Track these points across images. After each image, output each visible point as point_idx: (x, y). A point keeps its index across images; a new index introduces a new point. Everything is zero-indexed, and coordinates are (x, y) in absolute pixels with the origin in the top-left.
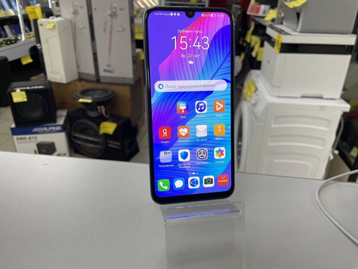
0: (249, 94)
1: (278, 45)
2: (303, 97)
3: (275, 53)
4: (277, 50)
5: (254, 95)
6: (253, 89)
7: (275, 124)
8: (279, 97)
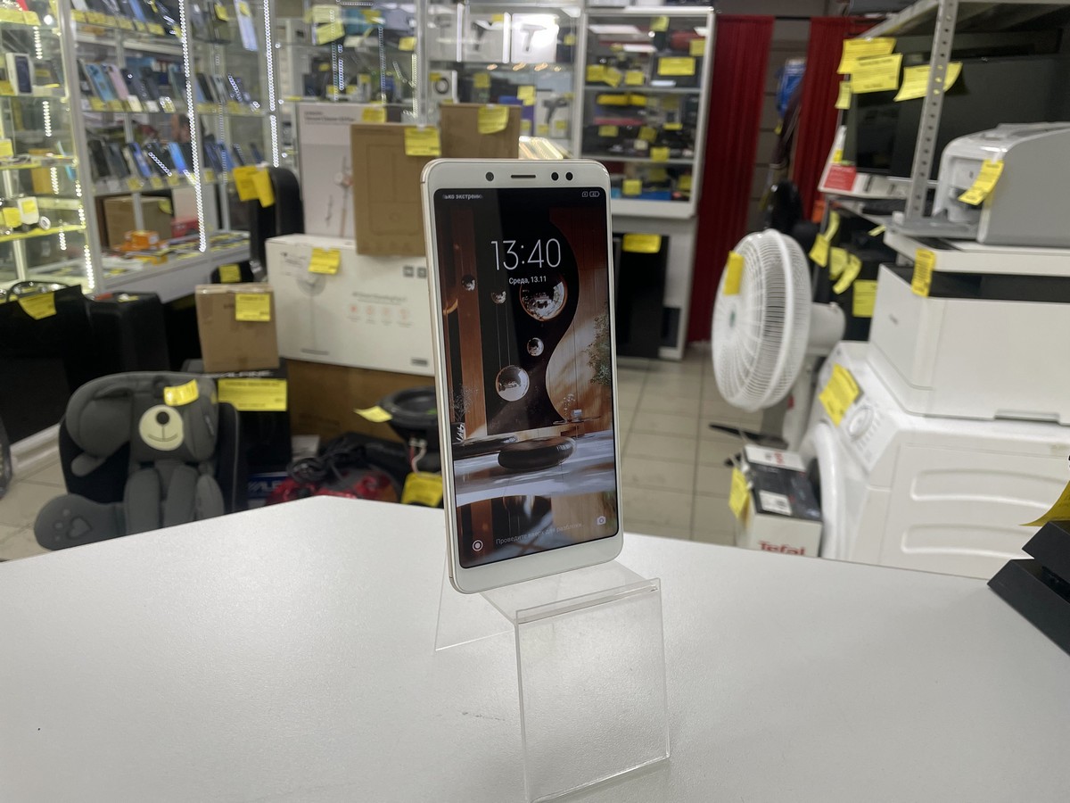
0: (837, 405)
1: (923, 278)
2: (999, 418)
3: (917, 296)
4: (921, 290)
5: (854, 408)
6: (852, 395)
7: (918, 492)
8: (927, 416)
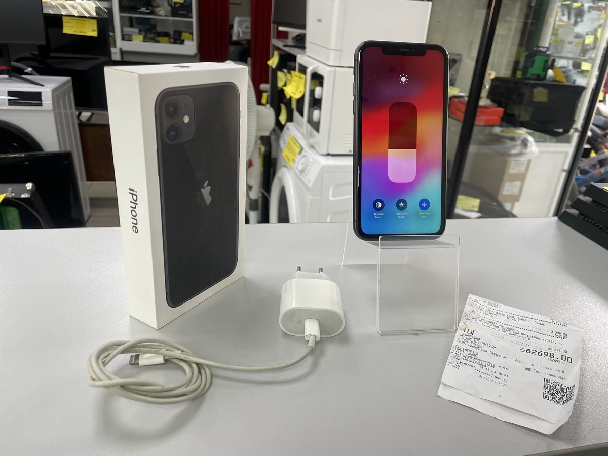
5: (299, 157)
6: (298, 150)
7: (333, 196)
